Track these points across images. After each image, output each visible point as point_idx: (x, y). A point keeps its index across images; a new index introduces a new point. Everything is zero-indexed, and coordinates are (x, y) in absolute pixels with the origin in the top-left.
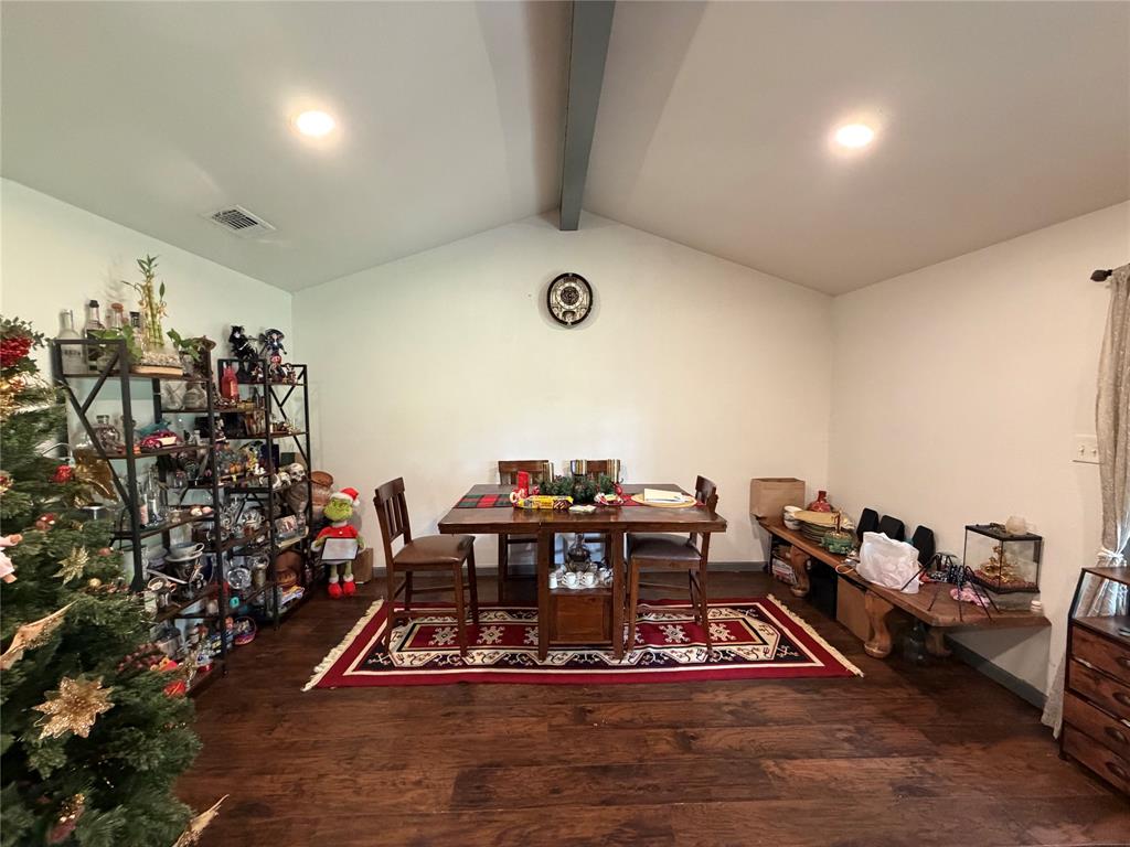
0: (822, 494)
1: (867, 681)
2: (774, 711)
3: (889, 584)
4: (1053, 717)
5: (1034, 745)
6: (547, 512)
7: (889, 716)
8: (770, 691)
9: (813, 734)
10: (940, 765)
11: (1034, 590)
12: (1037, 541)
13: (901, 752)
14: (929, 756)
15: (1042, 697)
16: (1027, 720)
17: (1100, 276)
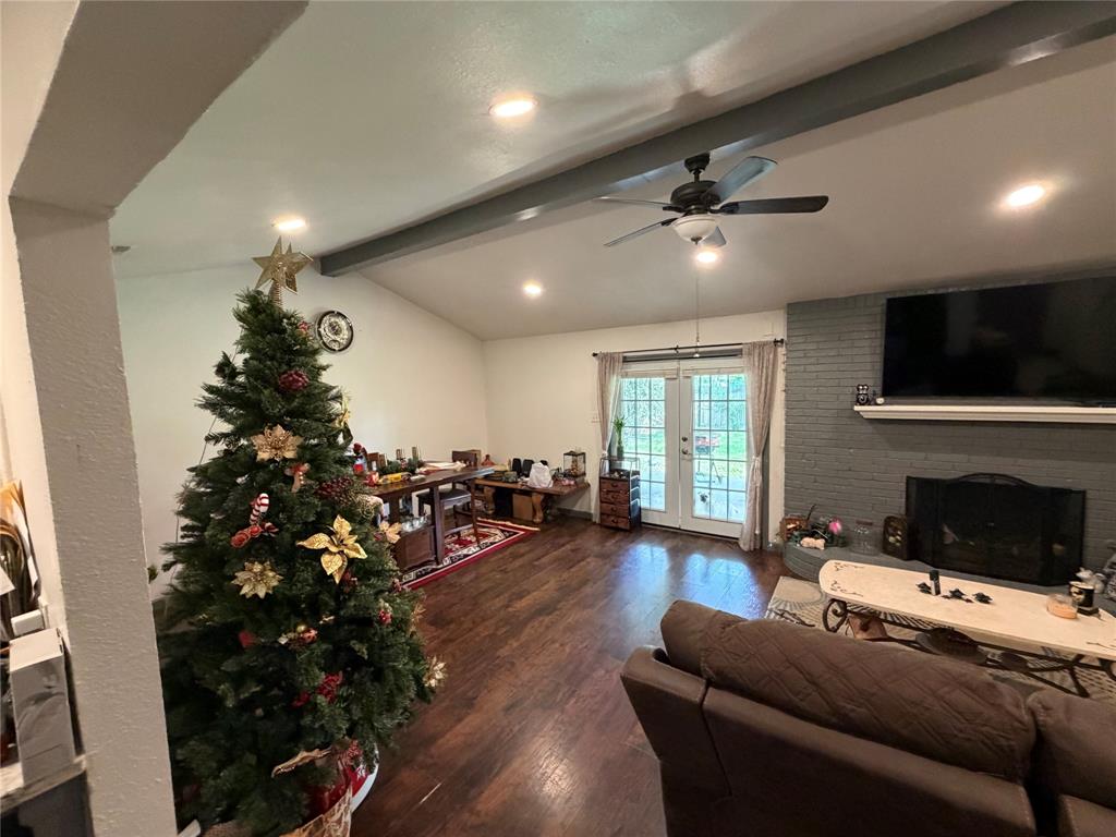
0: (488, 456)
1: (542, 531)
2: (522, 551)
3: (544, 486)
4: (596, 519)
5: (594, 528)
6: (397, 484)
7: (556, 537)
8: (515, 546)
9: (539, 552)
10: (579, 541)
11: (584, 474)
12: (584, 454)
13: (568, 543)
14: (574, 541)
15: (590, 514)
16: (589, 523)
17: (595, 355)
